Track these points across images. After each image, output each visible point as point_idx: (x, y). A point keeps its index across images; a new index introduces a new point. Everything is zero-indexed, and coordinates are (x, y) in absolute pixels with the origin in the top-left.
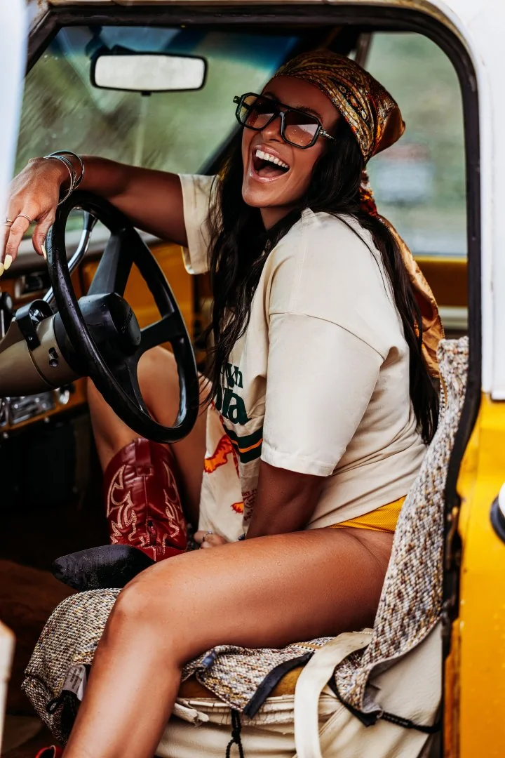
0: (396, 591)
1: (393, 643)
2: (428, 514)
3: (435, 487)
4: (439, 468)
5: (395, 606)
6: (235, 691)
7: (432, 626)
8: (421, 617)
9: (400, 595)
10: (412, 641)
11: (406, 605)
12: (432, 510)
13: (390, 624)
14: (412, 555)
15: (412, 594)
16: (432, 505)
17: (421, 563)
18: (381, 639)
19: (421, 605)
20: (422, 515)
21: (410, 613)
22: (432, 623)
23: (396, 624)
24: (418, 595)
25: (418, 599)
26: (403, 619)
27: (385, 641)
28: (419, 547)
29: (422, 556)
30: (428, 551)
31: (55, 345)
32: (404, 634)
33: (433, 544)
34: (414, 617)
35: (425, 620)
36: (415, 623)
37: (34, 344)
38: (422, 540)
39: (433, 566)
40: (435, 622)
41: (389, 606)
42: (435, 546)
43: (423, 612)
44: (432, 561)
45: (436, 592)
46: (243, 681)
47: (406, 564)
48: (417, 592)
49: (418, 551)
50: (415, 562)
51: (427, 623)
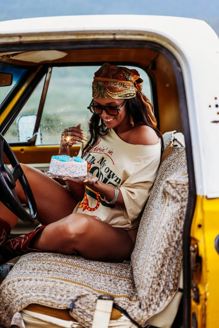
0: (157, 283)
1: (157, 304)
2: (170, 250)
3: (173, 239)
4: (174, 232)
5: (157, 289)
6: (86, 320)
7: (173, 296)
8: (168, 292)
9: (159, 284)
10: (165, 303)
11: (162, 288)
12: (172, 249)
13: (155, 296)
14: (164, 268)
15: (164, 283)
16: (172, 247)
17: (168, 271)
18: (151, 303)
19: (168, 288)
20: (167, 252)
21: (163, 291)
22: (173, 294)
23: (158, 296)
24: (167, 284)
25: (167, 285)
26: (160, 294)
27: (153, 304)
28: (166, 264)
29: (168, 268)
30: (171, 266)
32: (161, 300)
33: (172, 262)
34: (165, 293)
35: (170, 294)
36: (165, 295)
38: (168, 261)
39: (173, 271)
40: (174, 294)
41: (154, 289)
42: (174, 263)
43: (169, 290)
44: (172, 269)
45: (174, 281)
46: (89, 316)
47: (161, 272)
48: (166, 283)
49: (166, 266)
50: (165, 271)
51: (171, 295)
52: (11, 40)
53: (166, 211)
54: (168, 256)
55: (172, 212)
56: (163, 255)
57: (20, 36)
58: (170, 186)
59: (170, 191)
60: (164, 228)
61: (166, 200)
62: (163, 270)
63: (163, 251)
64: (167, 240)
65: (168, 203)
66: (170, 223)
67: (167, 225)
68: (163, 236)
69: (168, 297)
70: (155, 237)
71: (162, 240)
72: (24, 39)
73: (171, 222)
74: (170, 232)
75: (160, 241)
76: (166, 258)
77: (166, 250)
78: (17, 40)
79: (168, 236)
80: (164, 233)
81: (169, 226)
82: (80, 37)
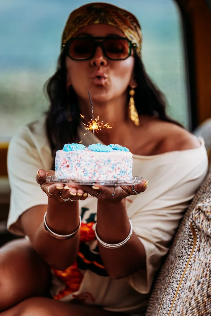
53: (195, 261)
55: (205, 261)
58: (202, 216)
59: (202, 224)
60: (190, 289)
61: (195, 241)
64: (195, 310)
65: (199, 247)
66: (201, 281)
67: (196, 283)
68: (190, 304)
70: (176, 307)
71: (187, 311)
73: (203, 279)
74: (201, 296)
75: (185, 312)
79: (198, 303)
80: (192, 298)
81: (200, 285)
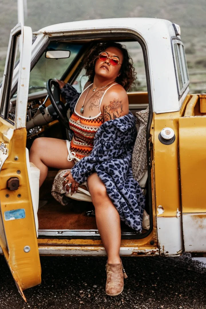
1: (137, 177)
3: (143, 142)
9: (137, 167)
11: (139, 168)
15: (140, 166)
19: (142, 168)
23: (137, 173)
31: (49, 113)
32: (139, 175)
33: (144, 155)
34: (141, 171)
37: (44, 114)
39: (145, 159)
41: (135, 169)
45: (145, 165)
47: (138, 160)
48: (141, 165)
49: (141, 157)
50: (140, 159)
51: (144, 172)
52: (58, 35)
54: (142, 151)
56: (139, 151)
57: (63, 33)
62: (139, 159)
63: (138, 149)
69: (142, 173)
72: (65, 34)
76: (141, 152)
77: (140, 149)
78: (62, 34)
82: (93, 32)
